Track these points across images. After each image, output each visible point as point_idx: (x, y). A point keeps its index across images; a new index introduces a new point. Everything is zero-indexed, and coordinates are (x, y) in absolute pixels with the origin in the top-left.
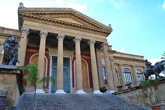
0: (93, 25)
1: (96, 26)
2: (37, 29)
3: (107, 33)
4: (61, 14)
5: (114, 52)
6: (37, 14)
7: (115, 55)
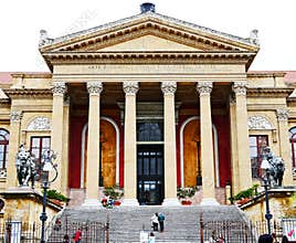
3: (245, 57)
4: (127, 32)
6: (77, 47)
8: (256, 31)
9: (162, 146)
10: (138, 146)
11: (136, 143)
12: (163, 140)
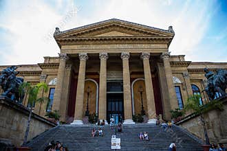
0: (146, 33)
1: (150, 34)
2: (75, 52)
3: (167, 39)
5: (189, 63)
6: (74, 35)
7: (190, 67)
8: (171, 27)
9: (122, 94)
10: (107, 94)
11: (106, 93)
12: (122, 91)
